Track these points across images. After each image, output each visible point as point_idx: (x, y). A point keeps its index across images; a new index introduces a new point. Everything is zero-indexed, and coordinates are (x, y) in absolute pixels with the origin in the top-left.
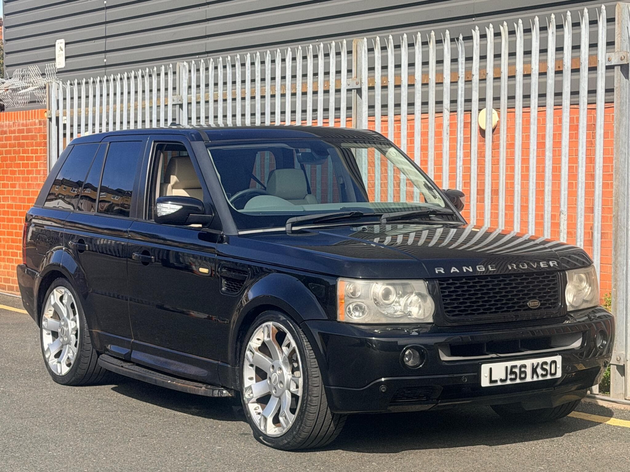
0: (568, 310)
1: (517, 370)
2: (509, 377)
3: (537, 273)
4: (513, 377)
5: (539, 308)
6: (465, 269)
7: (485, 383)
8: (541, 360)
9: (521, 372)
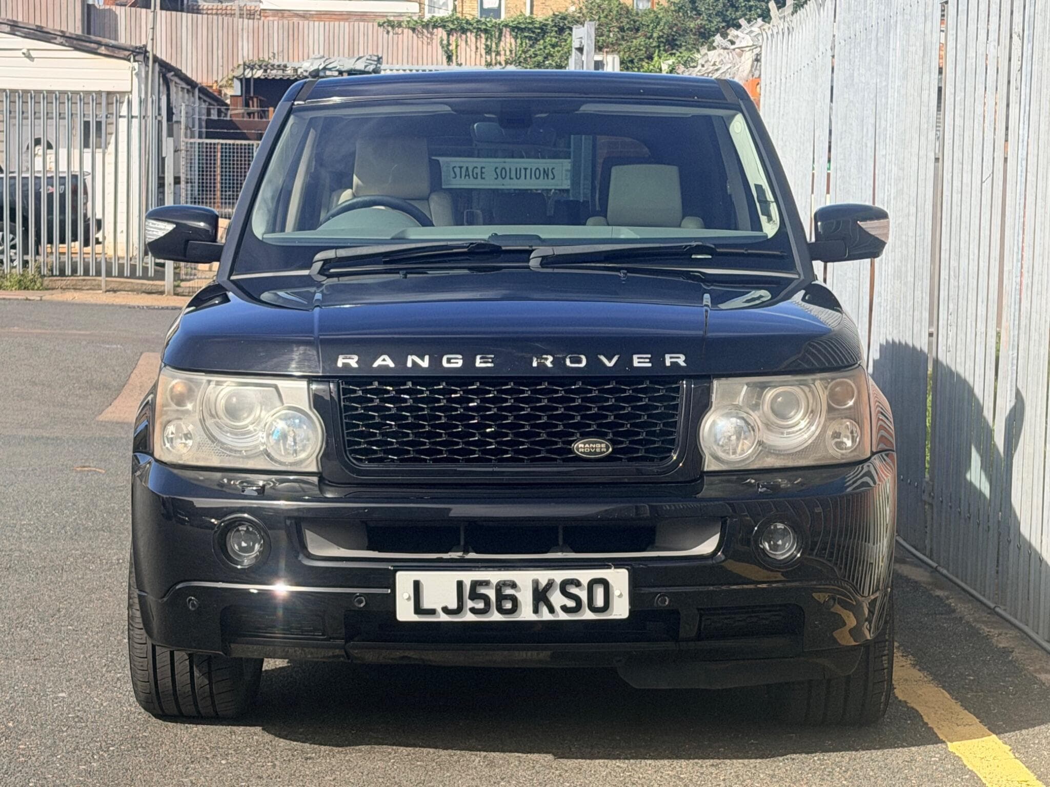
0: (706, 469)
1: (491, 593)
2: (470, 604)
3: (620, 380)
4: (480, 605)
5: (608, 459)
6: (410, 360)
7: (405, 612)
8: (559, 576)
9: (500, 597)
